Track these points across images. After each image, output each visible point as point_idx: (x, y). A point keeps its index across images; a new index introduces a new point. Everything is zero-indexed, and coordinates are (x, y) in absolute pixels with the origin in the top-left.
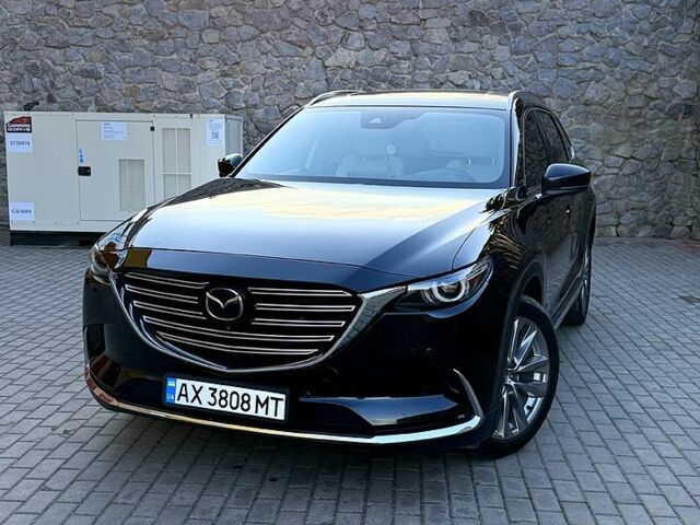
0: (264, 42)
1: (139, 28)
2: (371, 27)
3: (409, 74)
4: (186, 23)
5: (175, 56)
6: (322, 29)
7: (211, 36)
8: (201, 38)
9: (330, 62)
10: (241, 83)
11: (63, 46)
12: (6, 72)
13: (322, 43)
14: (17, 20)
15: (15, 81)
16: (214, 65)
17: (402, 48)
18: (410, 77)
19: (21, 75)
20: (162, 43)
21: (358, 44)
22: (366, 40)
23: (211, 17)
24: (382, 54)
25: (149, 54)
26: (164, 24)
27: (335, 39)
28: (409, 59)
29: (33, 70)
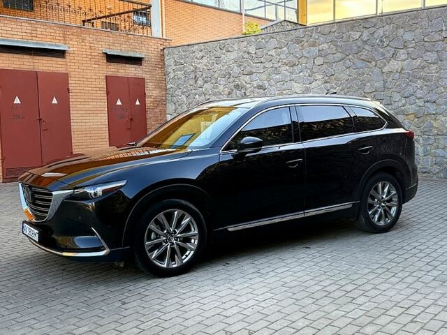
0: (347, 61)
1: (284, 61)
2: (411, 46)
3: (437, 73)
4: (307, 55)
5: (301, 74)
6: (382, 50)
7: (319, 61)
8: (314, 62)
9: (385, 69)
10: (335, 86)
11: (250, 74)
12: (226, 89)
13: (381, 58)
14: (231, 62)
15: (230, 93)
16: (320, 77)
17: (432, 56)
18: (437, 75)
19: (232, 90)
20: (295, 68)
21: (404, 57)
22: (408, 54)
23: (319, 50)
24: (418, 62)
25: (289, 74)
26: (296, 57)
27: (388, 55)
28: (436, 63)
29: (237, 87)
